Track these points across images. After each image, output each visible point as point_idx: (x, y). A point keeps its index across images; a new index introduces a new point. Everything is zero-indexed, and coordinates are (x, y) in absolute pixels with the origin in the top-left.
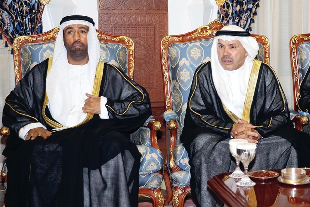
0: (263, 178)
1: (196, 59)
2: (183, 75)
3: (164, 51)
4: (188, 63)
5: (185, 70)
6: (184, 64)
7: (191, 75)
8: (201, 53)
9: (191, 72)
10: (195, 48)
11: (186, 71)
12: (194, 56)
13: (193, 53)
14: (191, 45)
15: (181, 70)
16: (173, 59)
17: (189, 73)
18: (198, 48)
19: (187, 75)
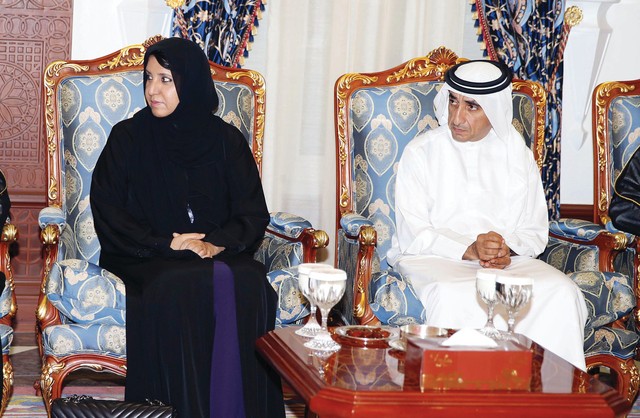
0: (366, 339)
1: (114, 109)
2: (84, 141)
3: (50, 92)
4: (96, 118)
5: (89, 131)
6: (90, 119)
7: (100, 142)
8: (125, 98)
9: (102, 137)
10: (112, 88)
11: (92, 133)
12: (109, 104)
13: (108, 98)
14: (105, 80)
15: (83, 130)
16: (67, 110)
17: (97, 136)
18: (119, 87)
19: (94, 141)
